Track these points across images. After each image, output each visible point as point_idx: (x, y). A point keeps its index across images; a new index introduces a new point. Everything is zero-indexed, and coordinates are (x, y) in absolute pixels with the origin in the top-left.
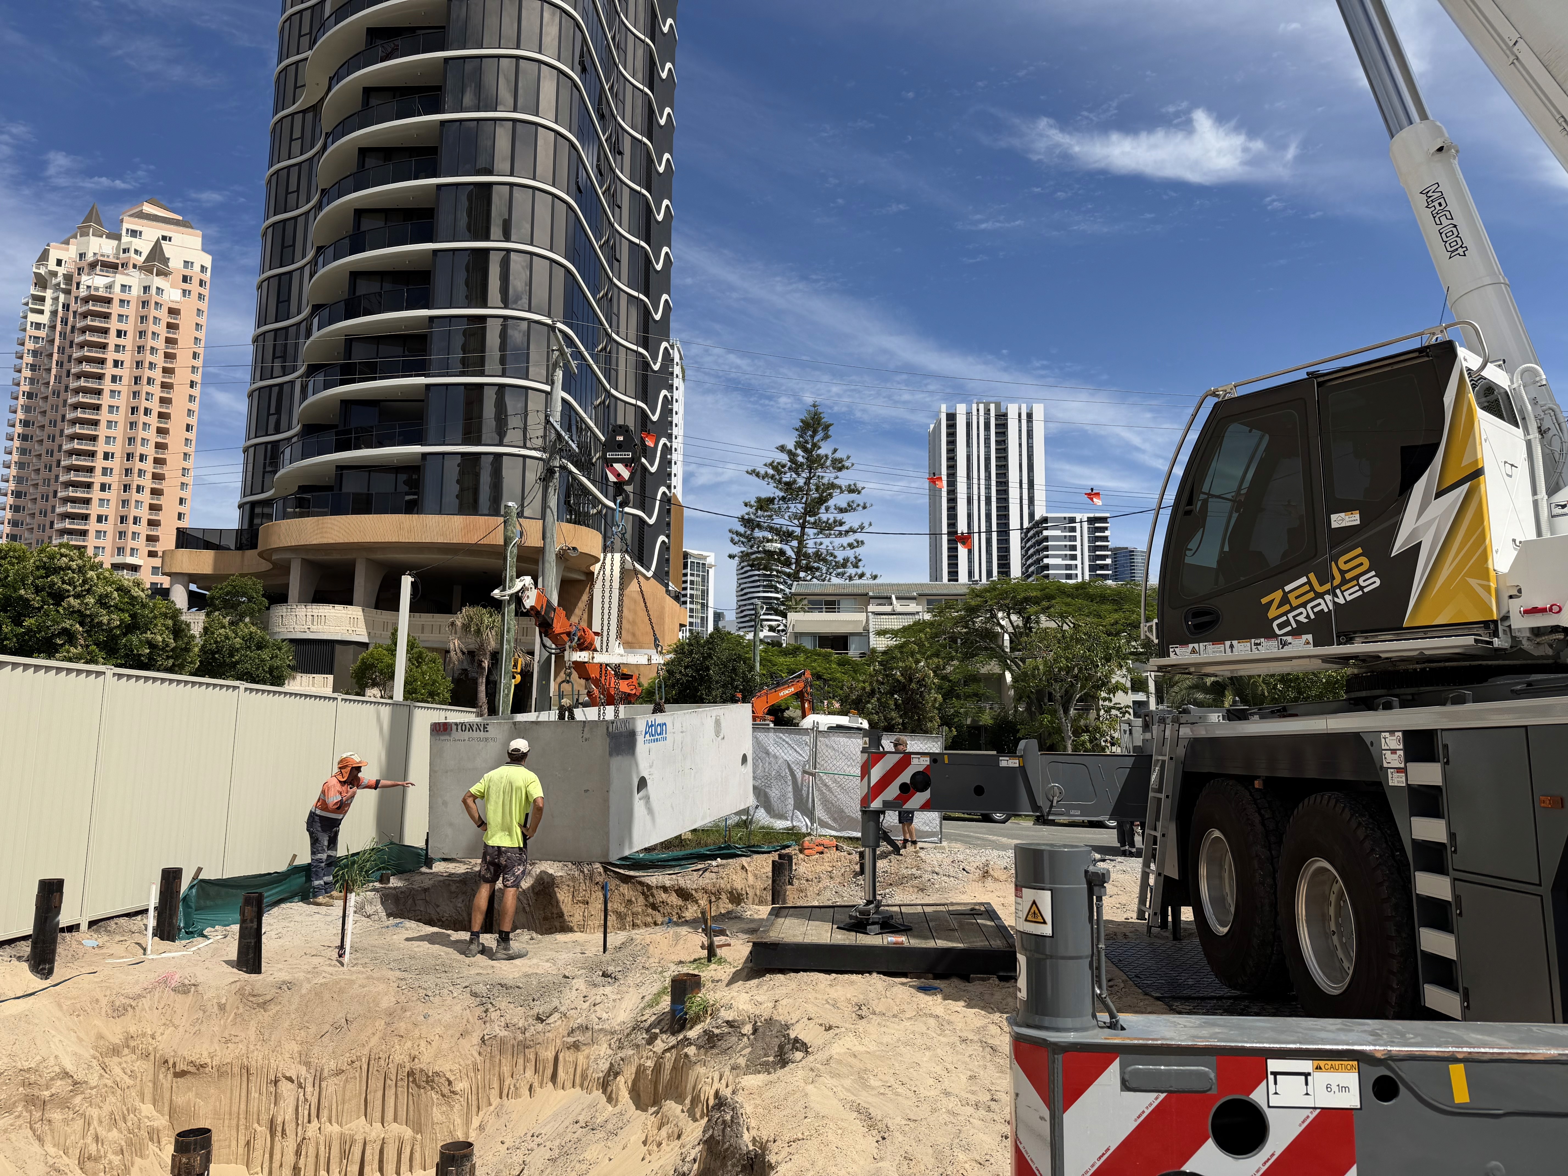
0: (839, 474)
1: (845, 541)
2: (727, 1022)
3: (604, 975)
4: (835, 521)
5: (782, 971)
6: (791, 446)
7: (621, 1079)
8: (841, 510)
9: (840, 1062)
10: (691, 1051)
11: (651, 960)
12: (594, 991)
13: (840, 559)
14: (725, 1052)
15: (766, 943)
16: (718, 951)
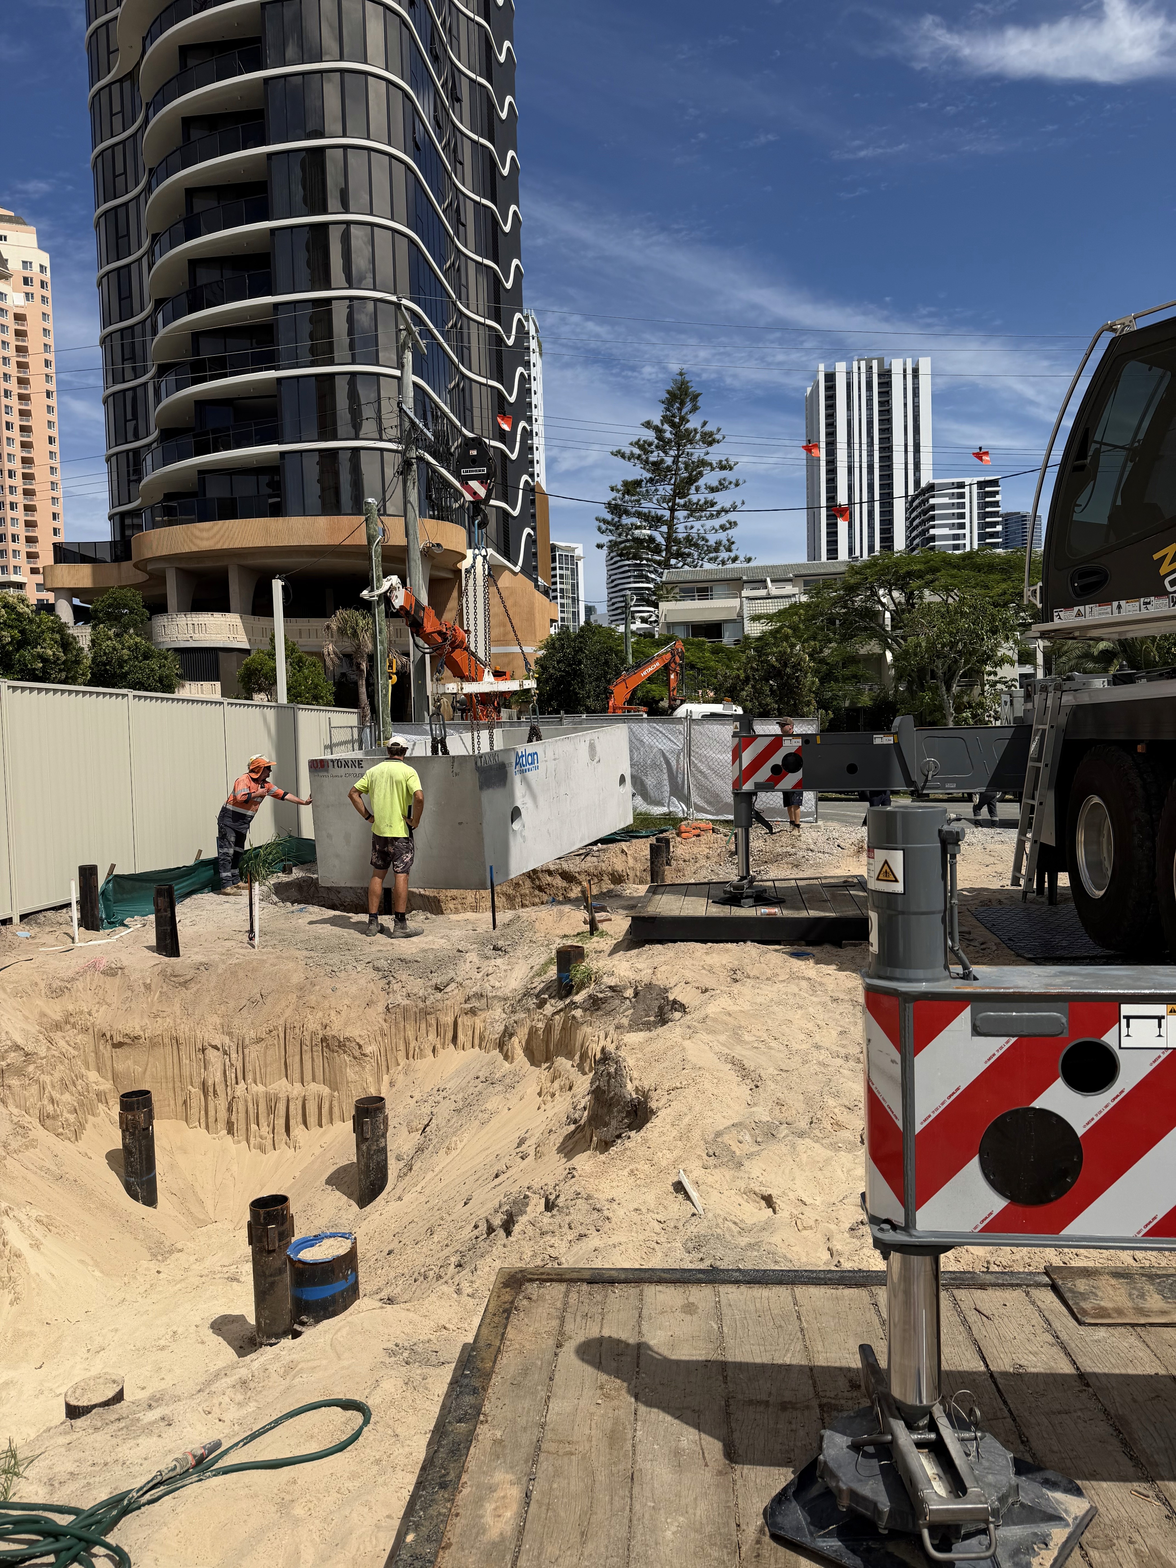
0: (710, 449)
1: (717, 523)
2: (610, 987)
3: (495, 949)
4: (706, 502)
5: (661, 942)
6: (657, 421)
7: (515, 1040)
8: (713, 490)
9: (715, 1020)
10: (578, 1013)
11: (538, 935)
12: (486, 963)
13: (712, 542)
14: (608, 1013)
15: (644, 918)
16: (600, 926)
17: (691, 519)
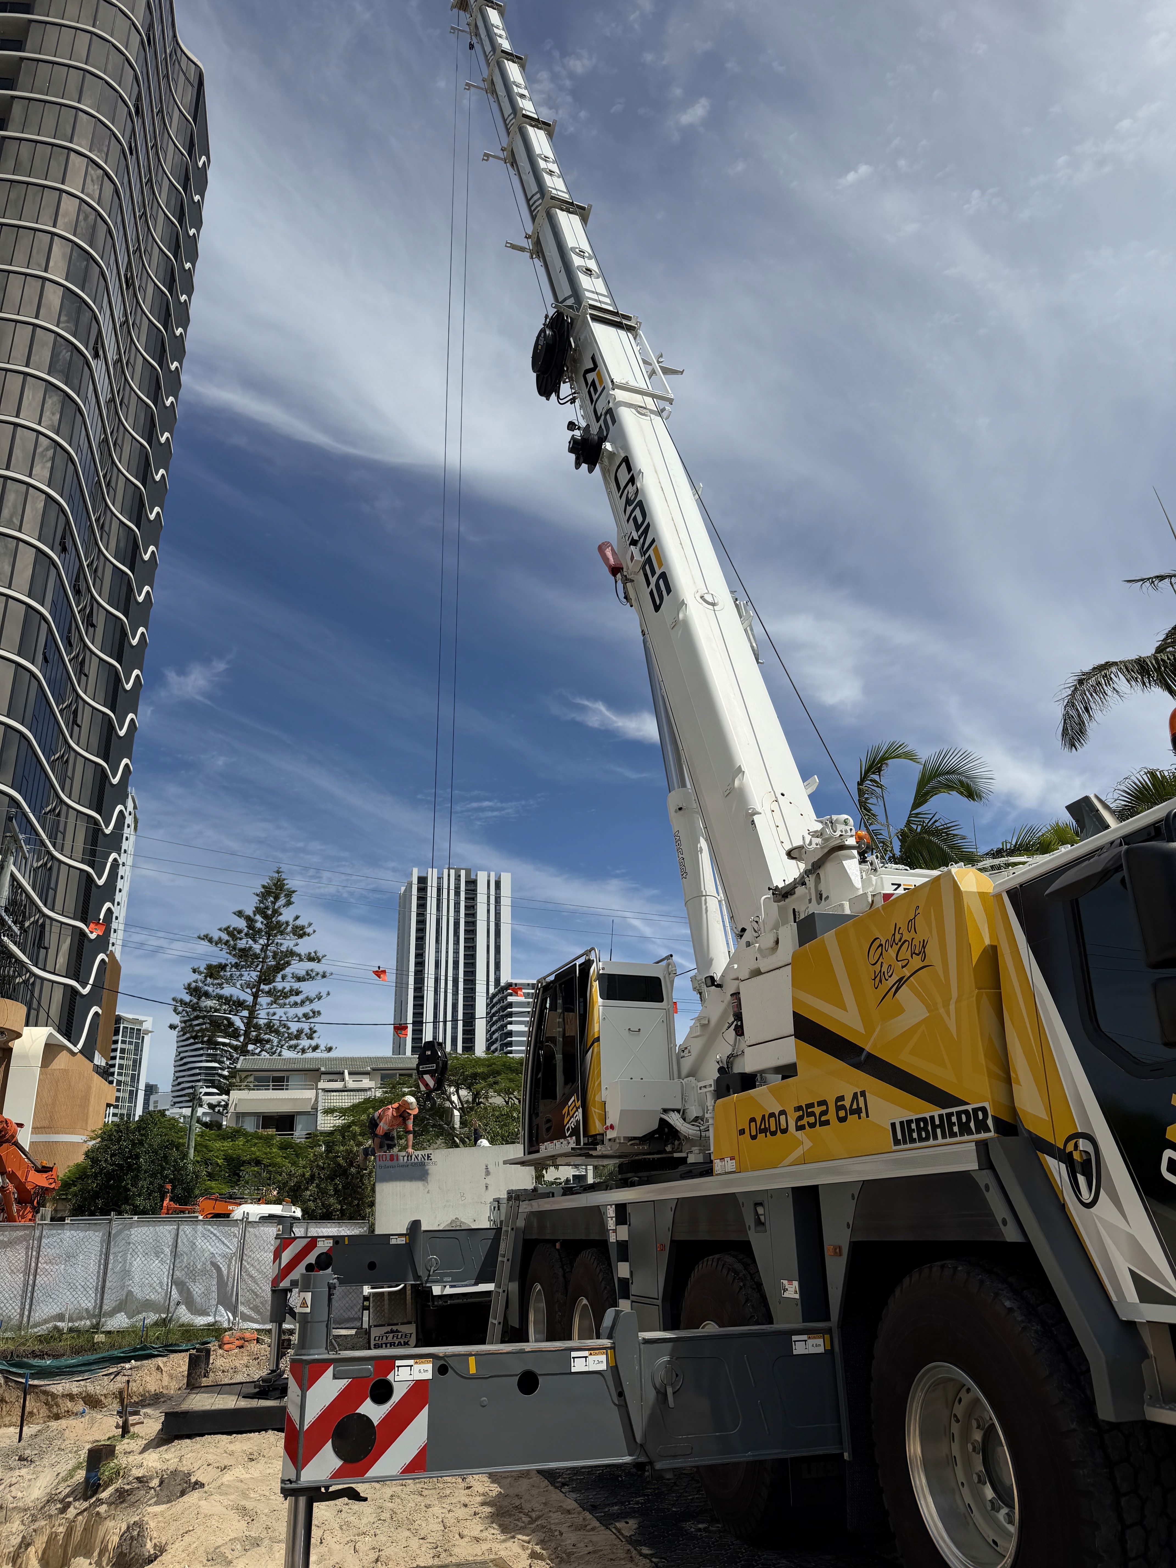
0: (299, 941)
1: (300, 1011)
2: (138, 1478)
3: (21, 1459)
4: (291, 990)
5: (189, 1437)
6: (249, 912)
7: (32, 1550)
8: (299, 979)
9: (229, 1486)
10: (103, 1509)
11: (67, 1442)
12: (10, 1474)
14: (132, 1505)
15: (177, 1412)
16: (132, 1429)
17: (274, 1006)
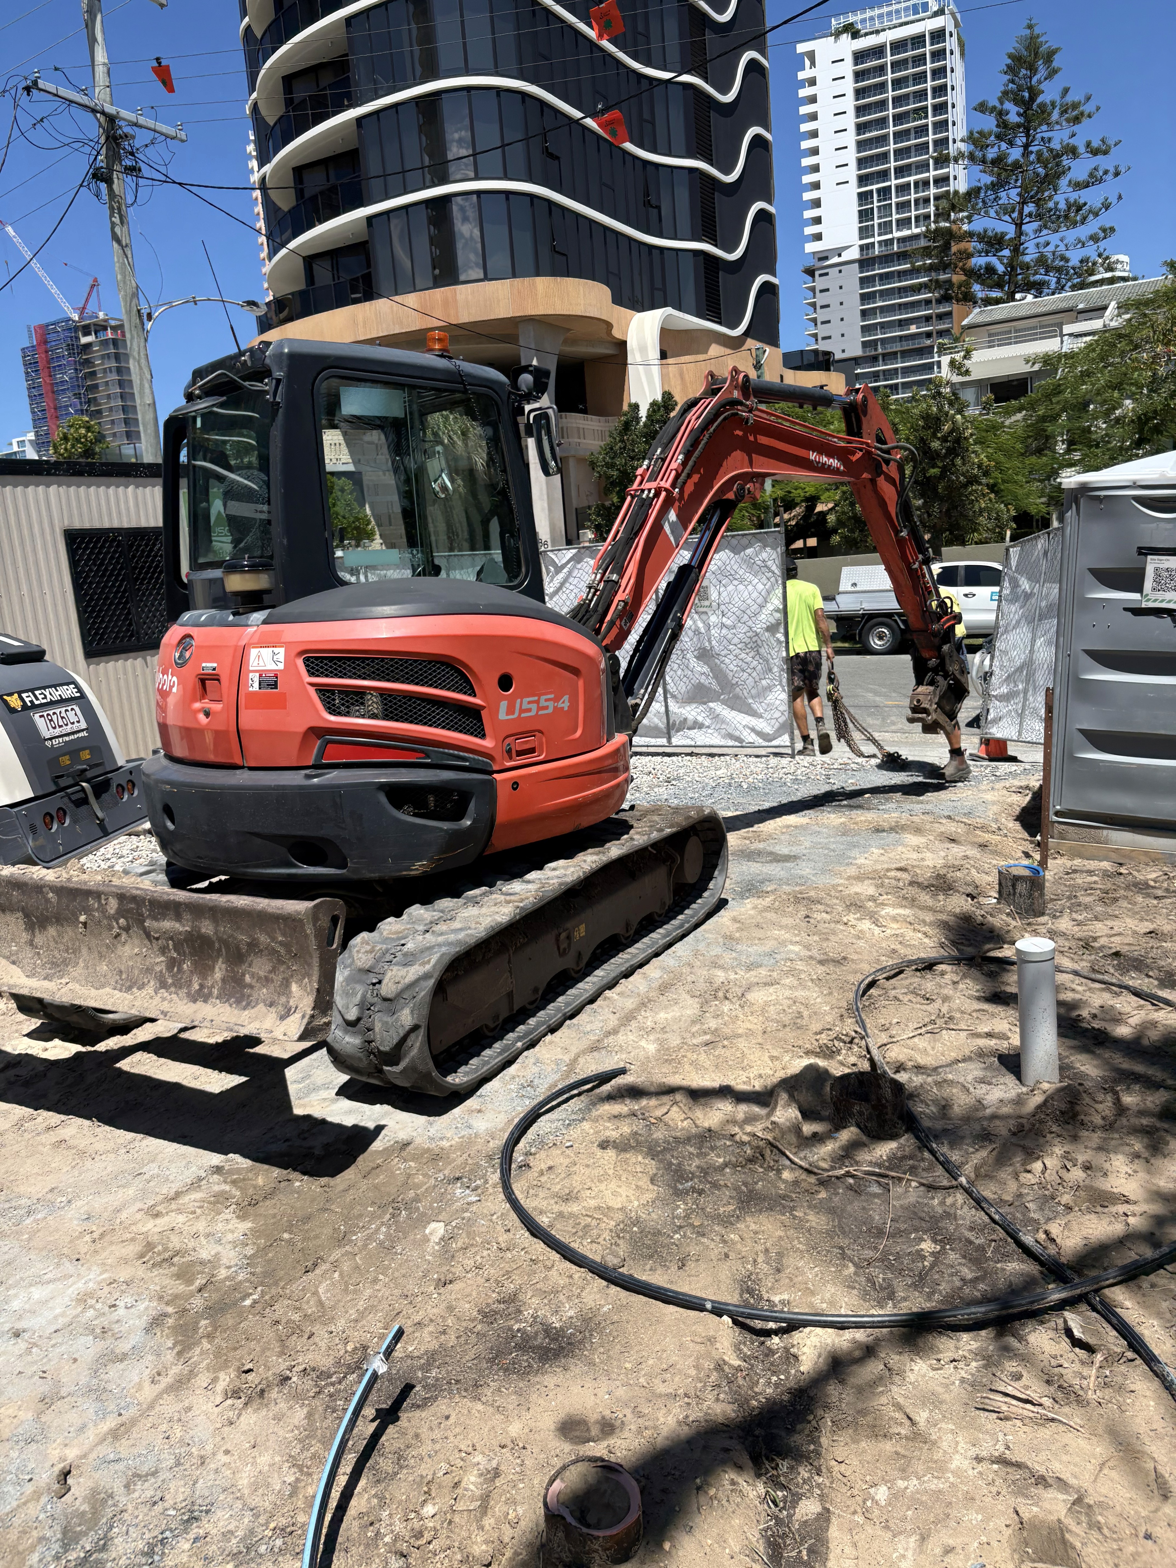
1: (1083, 232)
4: (1069, 206)
6: (993, 102)
8: (1079, 186)
13: (1074, 262)
17: (1045, 232)
